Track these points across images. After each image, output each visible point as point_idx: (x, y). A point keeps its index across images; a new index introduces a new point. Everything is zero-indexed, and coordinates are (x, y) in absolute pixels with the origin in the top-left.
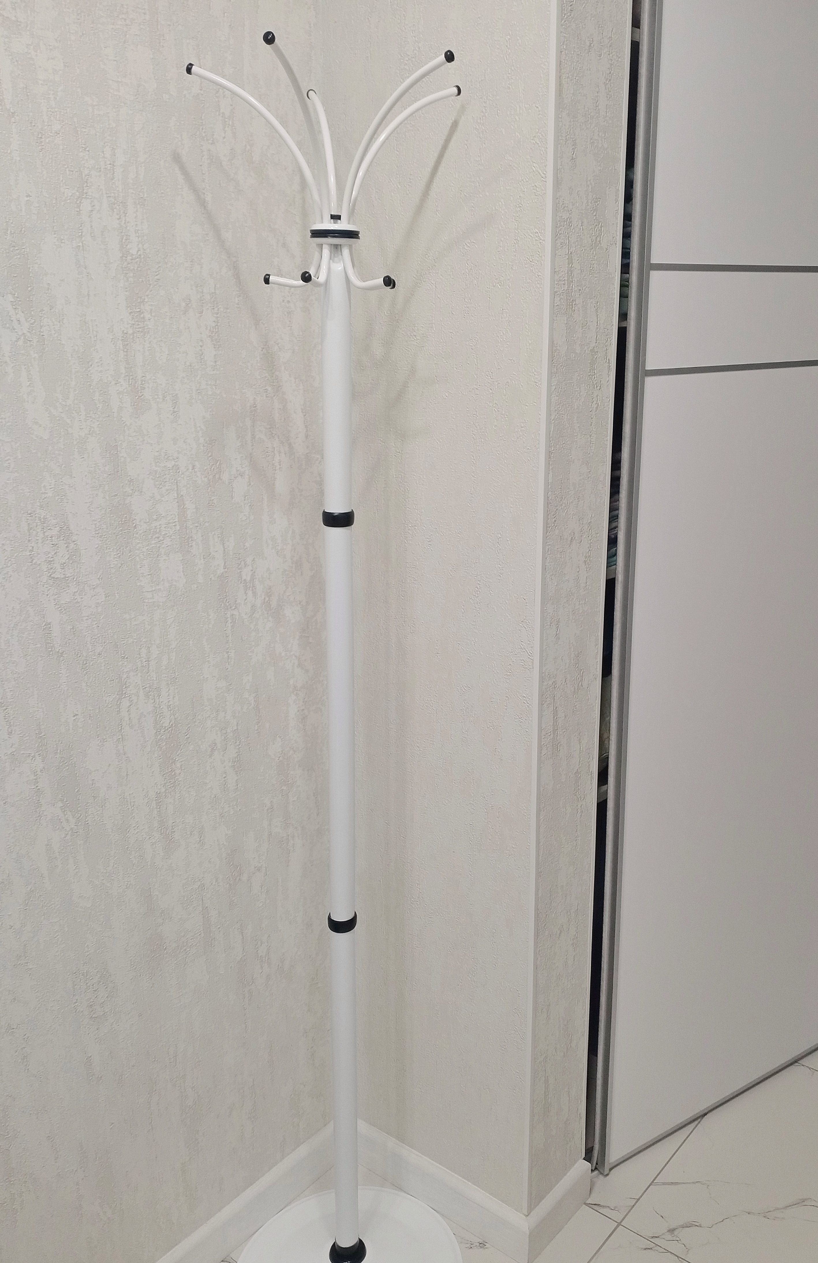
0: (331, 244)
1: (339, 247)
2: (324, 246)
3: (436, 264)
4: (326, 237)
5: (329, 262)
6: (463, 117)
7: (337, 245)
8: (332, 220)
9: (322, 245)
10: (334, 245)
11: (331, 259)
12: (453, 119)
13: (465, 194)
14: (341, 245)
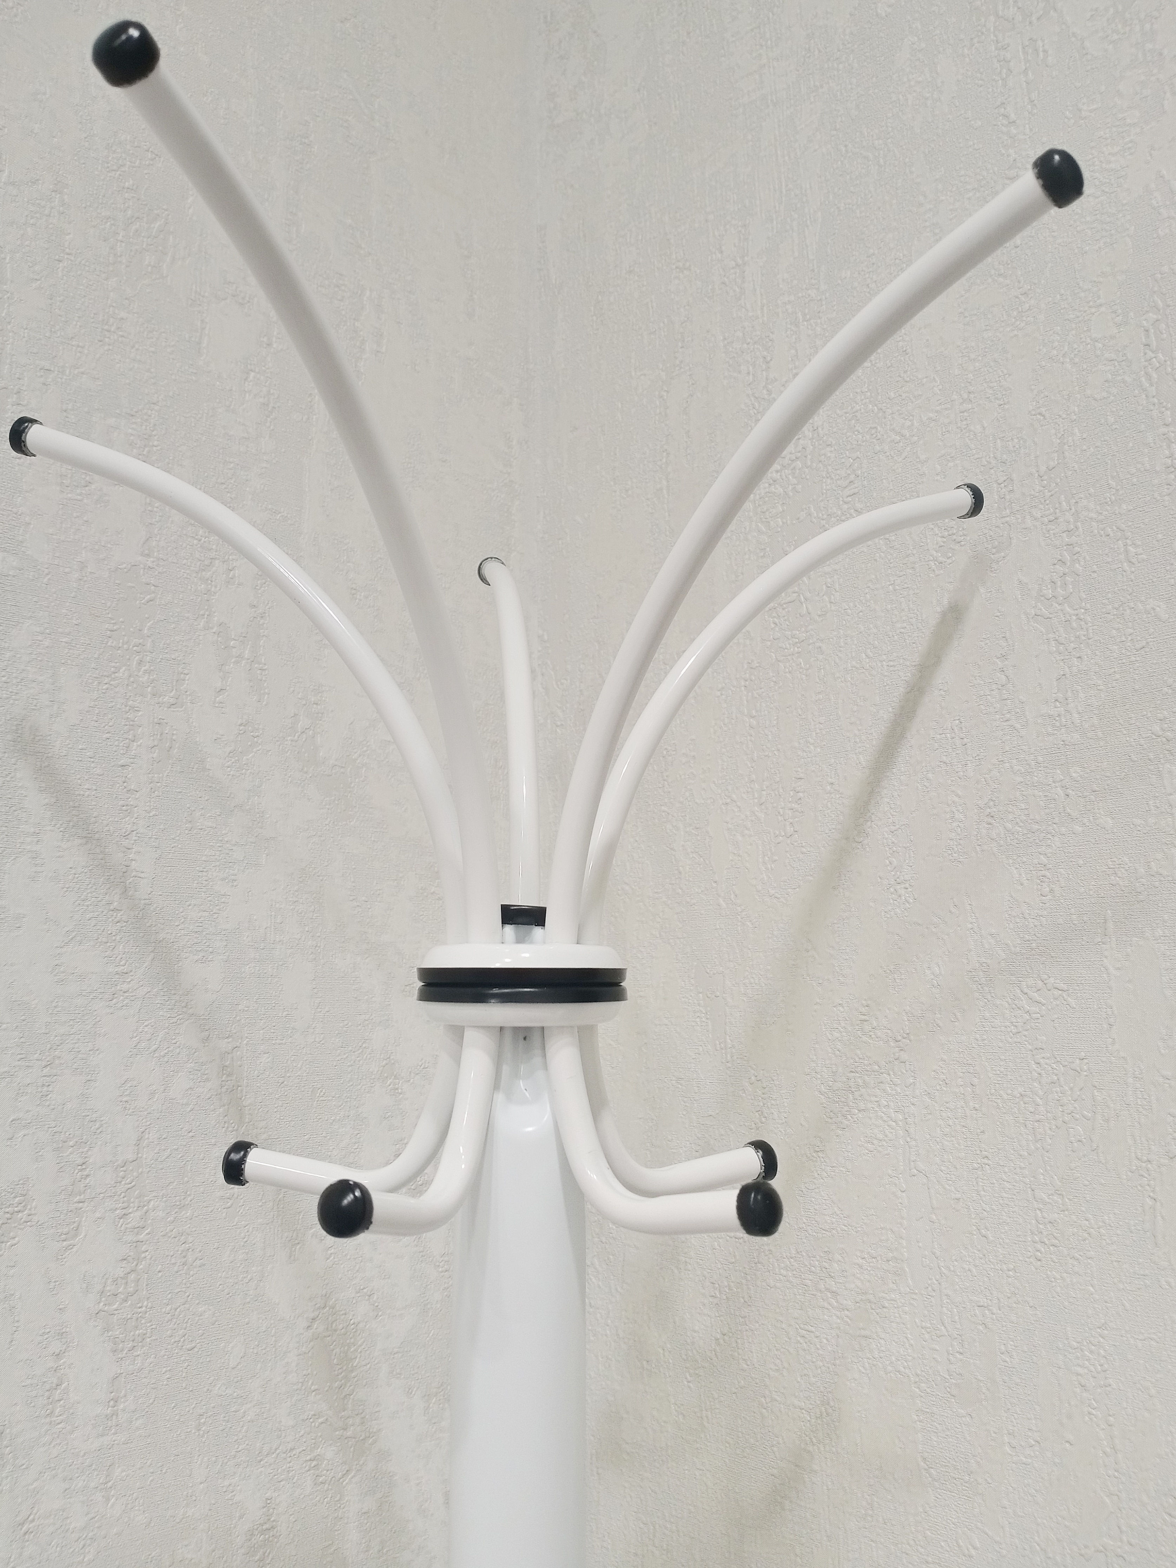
0: (501, 1028)
1: (536, 1038)
2: (469, 1034)
3: (904, 1056)
4: (480, 998)
5: (491, 1101)
6: (982, 590)
7: (528, 1029)
8: (509, 929)
9: (463, 1028)
10: (516, 1030)
11: (496, 1085)
12: (945, 602)
13: (1009, 826)
14: (543, 1028)
